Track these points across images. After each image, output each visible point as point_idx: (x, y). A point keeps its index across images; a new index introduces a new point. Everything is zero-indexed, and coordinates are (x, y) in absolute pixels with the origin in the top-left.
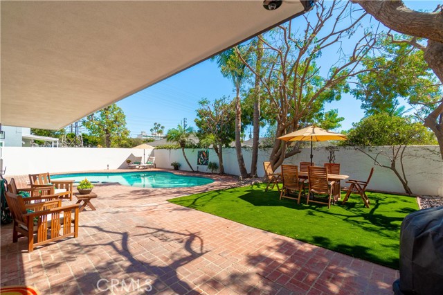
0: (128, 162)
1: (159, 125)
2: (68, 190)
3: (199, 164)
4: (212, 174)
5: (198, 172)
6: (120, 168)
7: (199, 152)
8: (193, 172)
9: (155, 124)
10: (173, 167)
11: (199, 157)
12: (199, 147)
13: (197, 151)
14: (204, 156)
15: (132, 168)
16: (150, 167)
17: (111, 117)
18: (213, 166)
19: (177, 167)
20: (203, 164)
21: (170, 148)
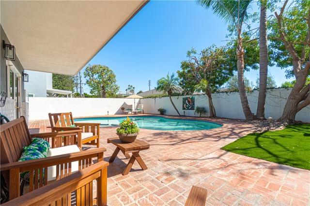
0: (123, 109)
1: (132, 86)
2: (94, 134)
3: (184, 109)
4: (200, 117)
5: (184, 116)
6: (116, 114)
7: (183, 99)
8: (180, 116)
9: (129, 86)
10: (159, 113)
11: (184, 102)
12: (182, 95)
13: (181, 98)
14: (189, 102)
15: (126, 113)
16: (140, 113)
17: (106, 77)
18: (201, 110)
19: (162, 112)
20: (188, 109)
21: (155, 97)
